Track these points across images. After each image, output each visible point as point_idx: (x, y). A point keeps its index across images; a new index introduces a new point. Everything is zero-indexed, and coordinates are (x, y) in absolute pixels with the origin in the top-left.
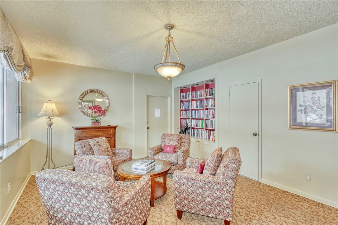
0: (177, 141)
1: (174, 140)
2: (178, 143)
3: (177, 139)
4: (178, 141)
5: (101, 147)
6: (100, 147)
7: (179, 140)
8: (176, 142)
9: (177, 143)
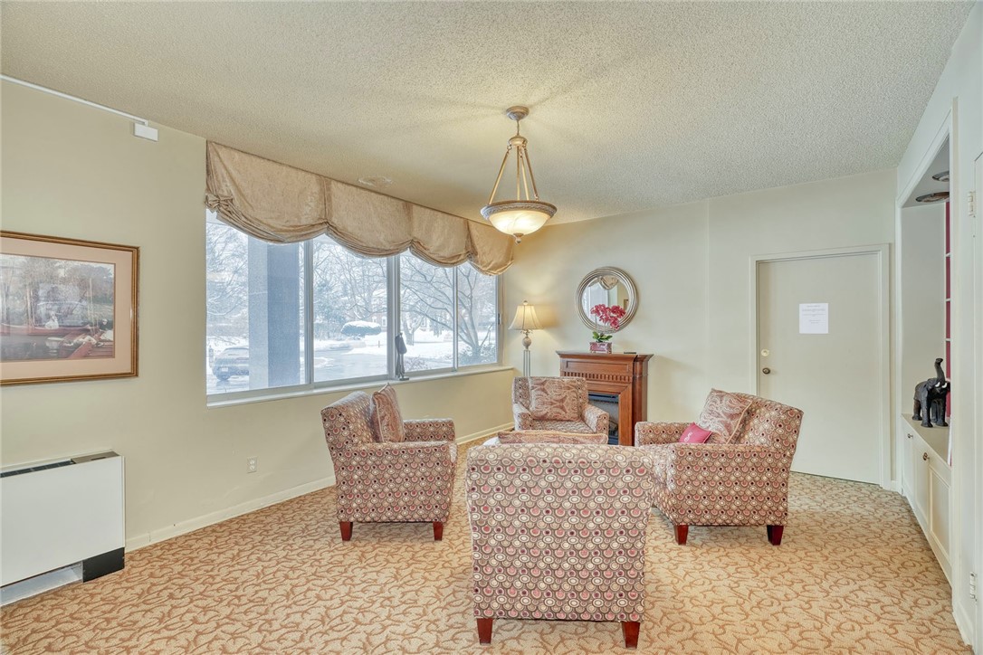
0: (725, 418)
1: (719, 416)
2: (728, 427)
3: (725, 414)
4: (729, 421)
5: (545, 394)
6: (542, 393)
7: (732, 416)
8: (721, 422)
9: (721, 427)
